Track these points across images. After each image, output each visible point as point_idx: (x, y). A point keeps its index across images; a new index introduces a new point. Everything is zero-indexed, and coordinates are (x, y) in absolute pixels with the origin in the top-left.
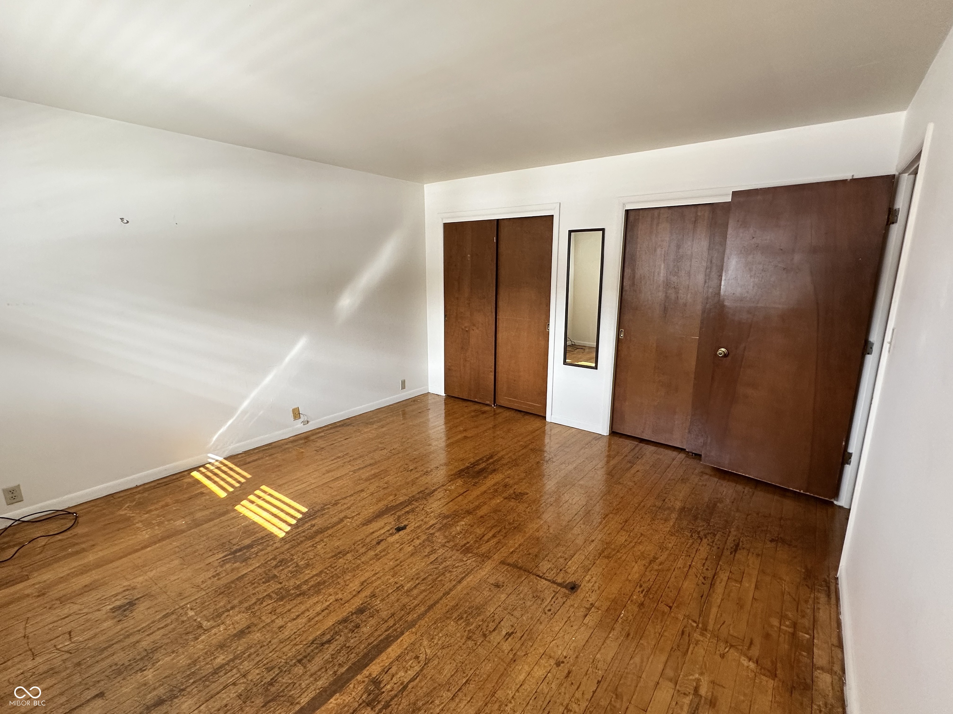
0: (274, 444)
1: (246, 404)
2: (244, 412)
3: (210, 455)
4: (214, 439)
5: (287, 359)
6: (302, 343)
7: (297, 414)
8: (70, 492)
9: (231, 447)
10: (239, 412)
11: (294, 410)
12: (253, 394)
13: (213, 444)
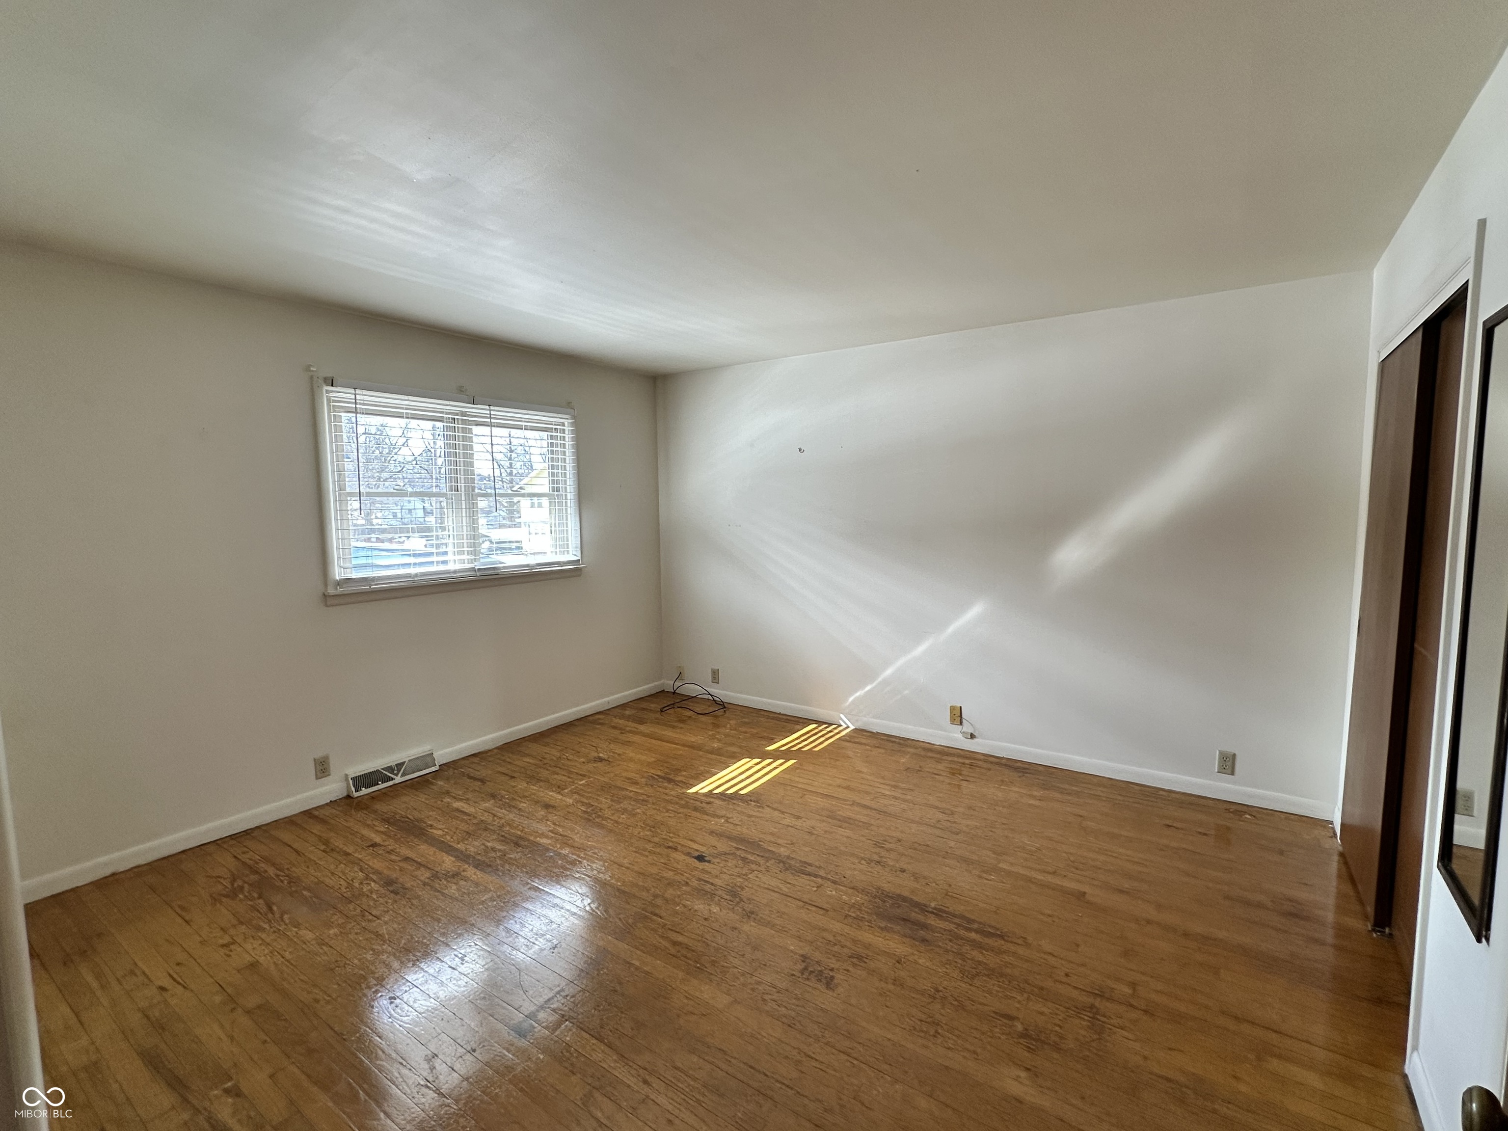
0: (910, 742)
1: (889, 672)
2: (885, 682)
3: (842, 716)
4: (851, 699)
5: (951, 629)
6: (976, 610)
7: (957, 716)
8: (741, 693)
9: (865, 719)
10: (880, 679)
11: (952, 708)
12: (900, 663)
13: (850, 705)
